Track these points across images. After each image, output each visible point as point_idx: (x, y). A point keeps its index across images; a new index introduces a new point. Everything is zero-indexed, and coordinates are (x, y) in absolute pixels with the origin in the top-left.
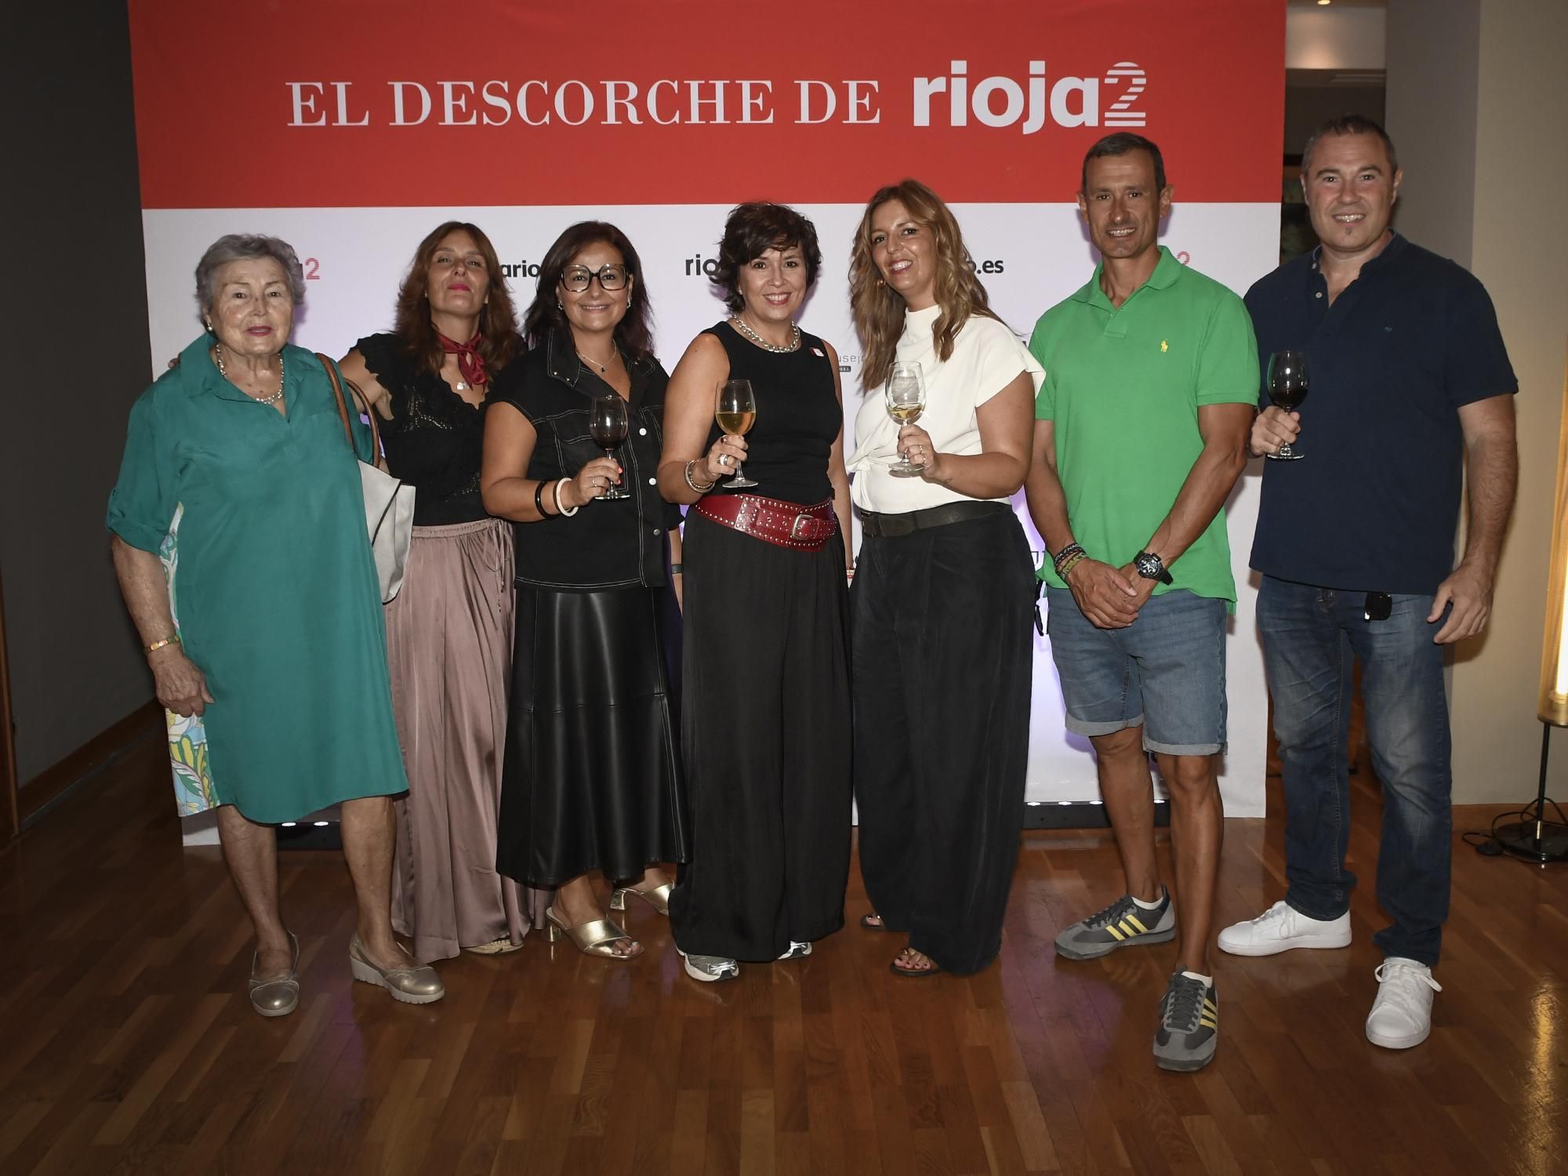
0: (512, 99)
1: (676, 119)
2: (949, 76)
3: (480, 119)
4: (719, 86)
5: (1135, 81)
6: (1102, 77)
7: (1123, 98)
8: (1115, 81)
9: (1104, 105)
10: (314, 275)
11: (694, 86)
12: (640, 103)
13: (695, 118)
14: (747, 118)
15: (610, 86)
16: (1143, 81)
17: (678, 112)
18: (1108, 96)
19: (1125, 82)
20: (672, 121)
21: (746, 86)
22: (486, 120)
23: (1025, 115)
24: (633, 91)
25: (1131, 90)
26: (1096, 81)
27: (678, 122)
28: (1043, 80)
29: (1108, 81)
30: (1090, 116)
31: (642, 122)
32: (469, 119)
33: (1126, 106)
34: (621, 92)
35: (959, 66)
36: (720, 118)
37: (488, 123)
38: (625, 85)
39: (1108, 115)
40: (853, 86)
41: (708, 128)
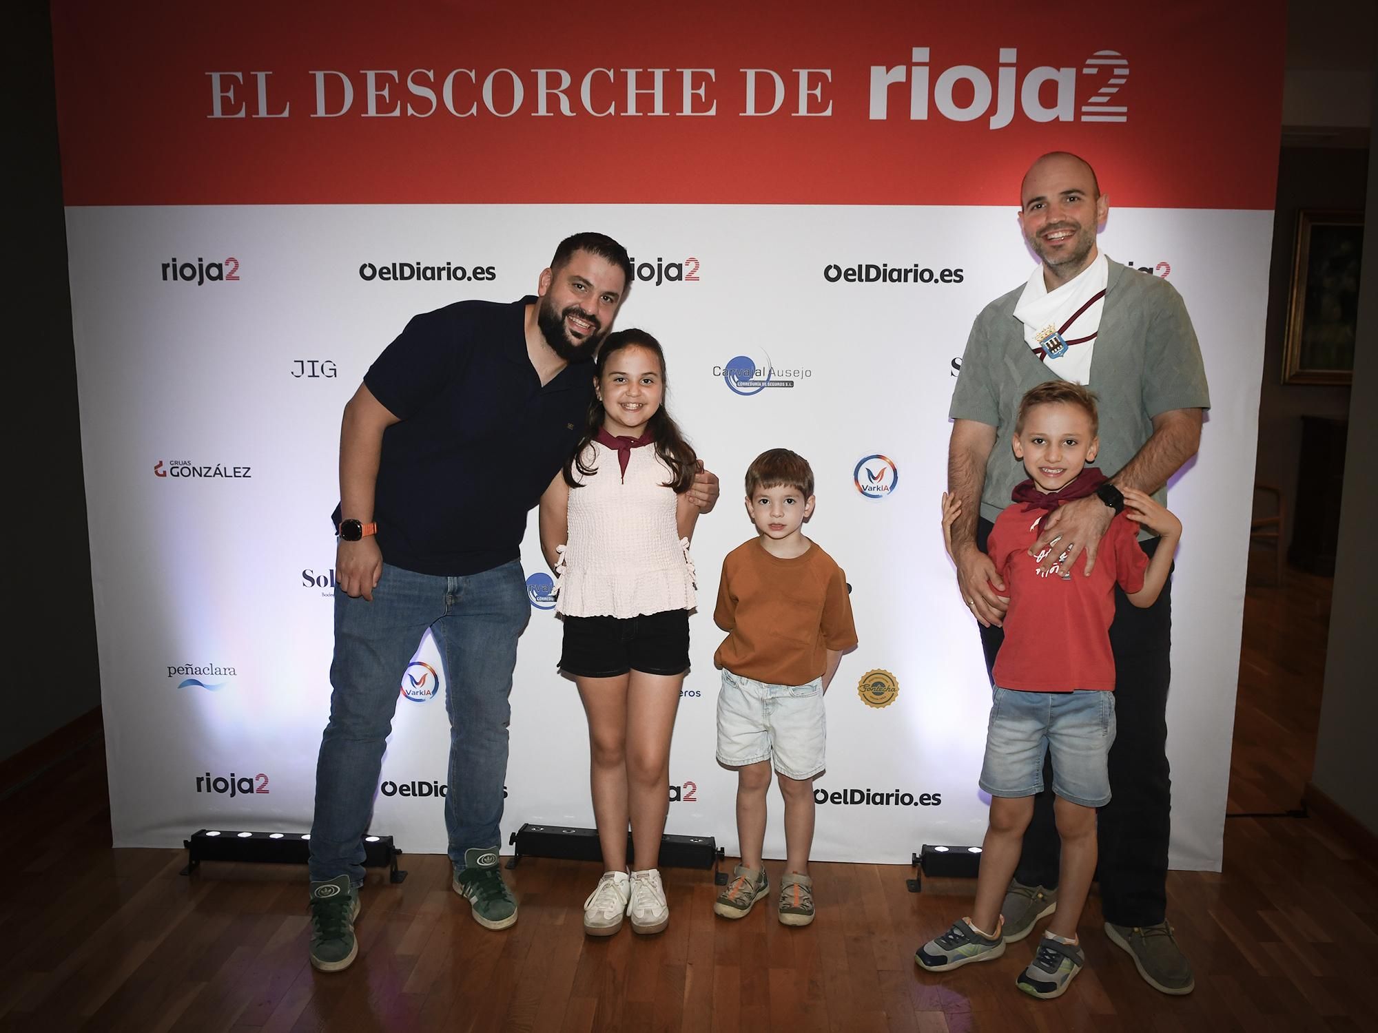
0: (438, 89)
1: (612, 110)
2: (910, 65)
3: (404, 110)
4: (659, 74)
5: (1117, 72)
6: (1079, 66)
7: (1103, 90)
8: (1094, 71)
9: (1081, 98)
10: (233, 275)
11: (632, 74)
12: (573, 93)
13: (632, 110)
14: (687, 110)
15: (542, 75)
16: (1126, 72)
17: (613, 103)
18: (1085, 89)
19: (1106, 73)
20: (608, 113)
21: (687, 74)
22: (410, 111)
23: (993, 109)
24: (566, 80)
25: (1112, 81)
26: (1073, 70)
27: (613, 114)
28: (1014, 70)
29: (1086, 71)
30: (1065, 110)
31: (575, 114)
32: (393, 110)
33: (1105, 99)
34: (554, 81)
35: (921, 54)
36: (659, 110)
37: (412, 115)
38: (558, 73)
39: (1085, 109)
40: (803, 75)
41: (645, 121)
